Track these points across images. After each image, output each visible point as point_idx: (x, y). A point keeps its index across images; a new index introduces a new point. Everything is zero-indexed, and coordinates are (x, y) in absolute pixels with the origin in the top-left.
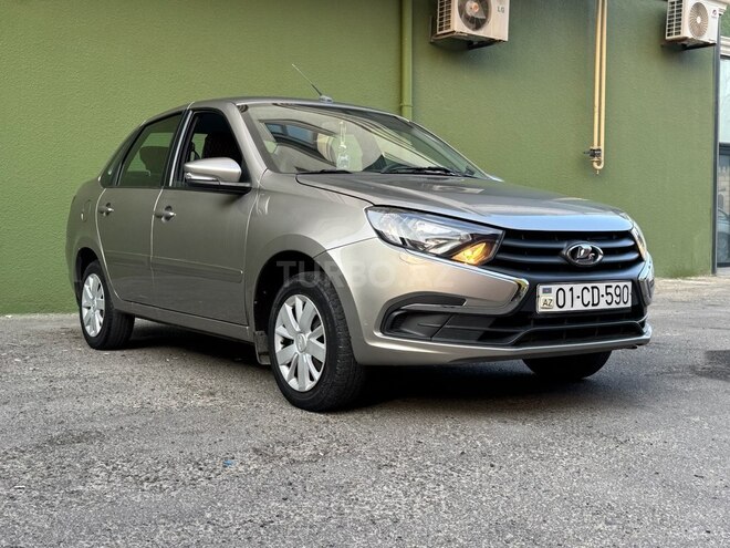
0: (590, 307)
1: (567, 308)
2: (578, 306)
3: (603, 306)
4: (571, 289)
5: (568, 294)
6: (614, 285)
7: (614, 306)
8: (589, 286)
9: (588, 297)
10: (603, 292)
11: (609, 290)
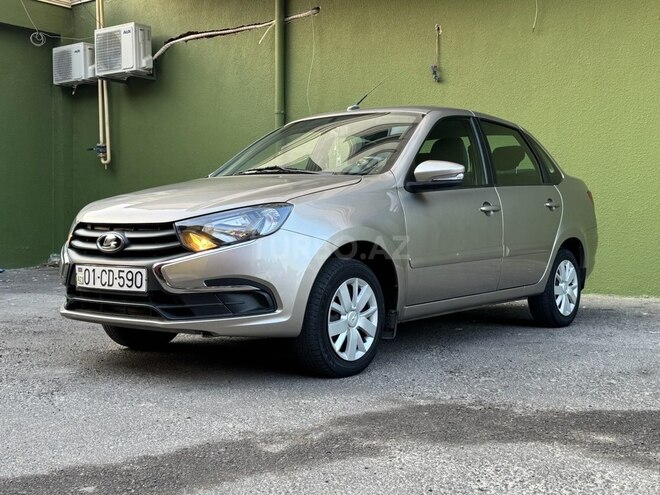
0: (106, 287)
1: (91, 286)
2: (98, 286)
3: (116, 287)
4: (94, 270)
5: (92, 274)
6: (127, 270)
7: (125, 288)
8: (107, 269)
9: (105, 278)
10: (116, 276)
11: (122, 274)
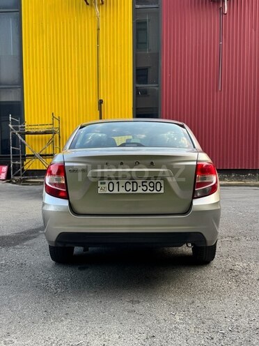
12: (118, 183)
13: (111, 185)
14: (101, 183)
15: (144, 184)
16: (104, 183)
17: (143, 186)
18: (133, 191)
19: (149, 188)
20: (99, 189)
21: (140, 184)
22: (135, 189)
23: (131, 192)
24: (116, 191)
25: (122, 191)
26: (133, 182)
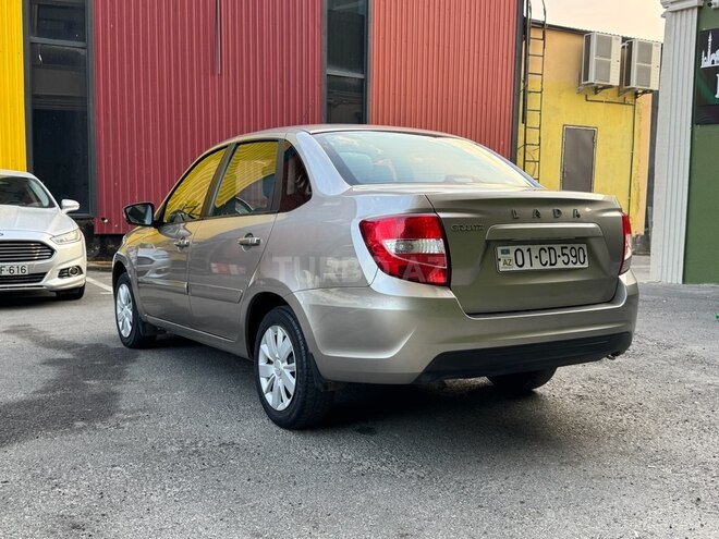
12: (529, 250)
13: (519, 253)
14: (503, 252)
15: (565, 251)
16: (508, 252)
17: (563, 255)
18: (551, 264)
19: (571, 259)
20: (501, 263)
21: (559, 253)
22: (553, 262)
23: (548, 267)
24: (527, 267)
25: (537, 266)
26: (549, 249)
